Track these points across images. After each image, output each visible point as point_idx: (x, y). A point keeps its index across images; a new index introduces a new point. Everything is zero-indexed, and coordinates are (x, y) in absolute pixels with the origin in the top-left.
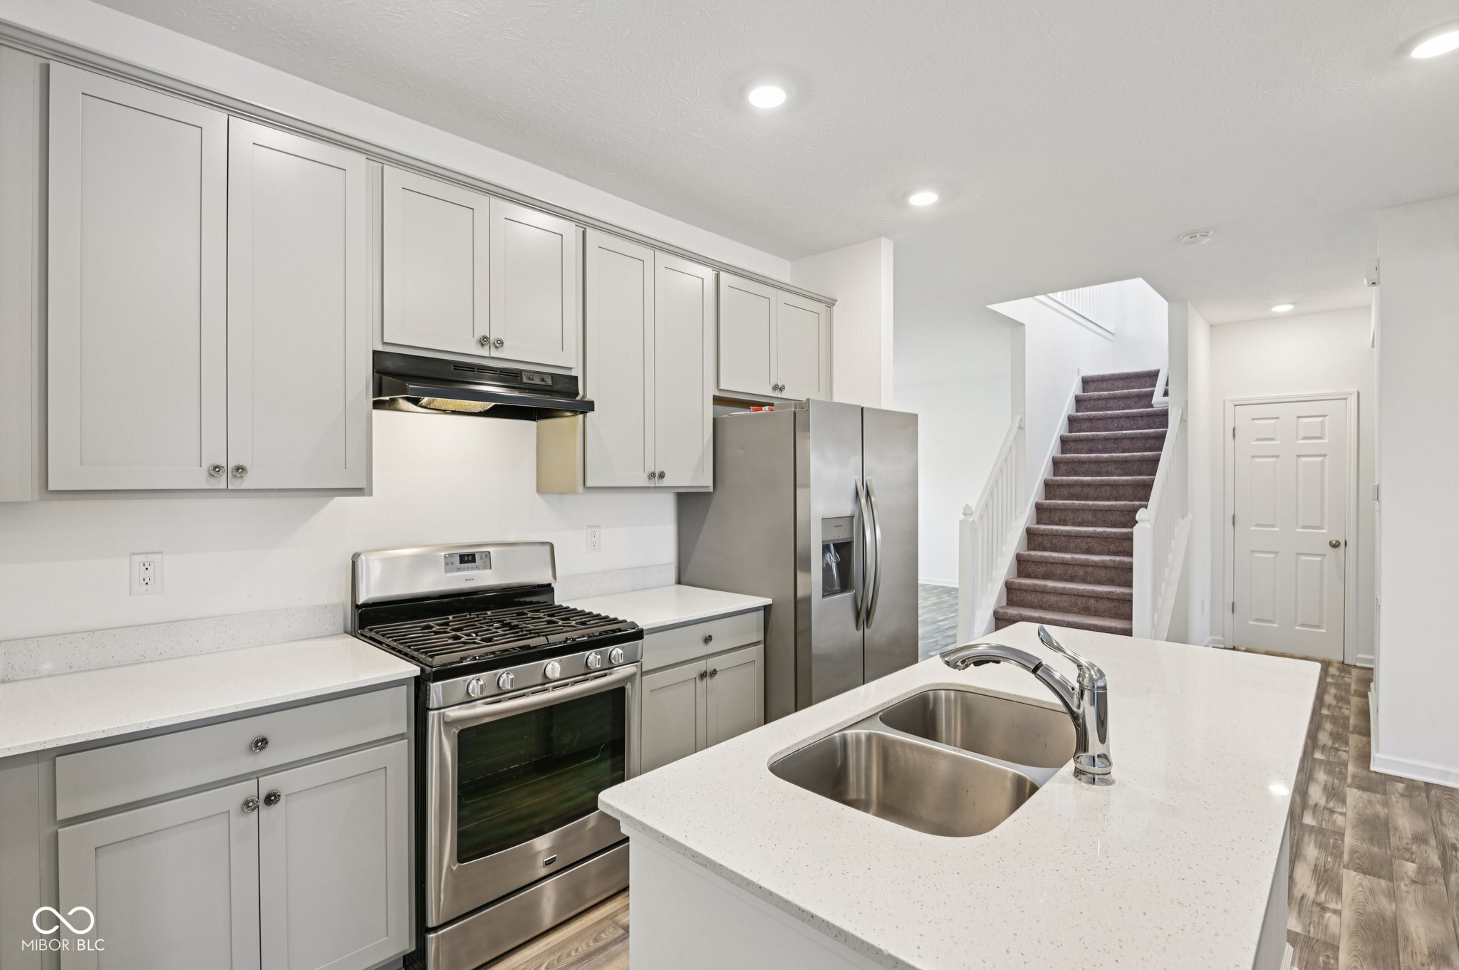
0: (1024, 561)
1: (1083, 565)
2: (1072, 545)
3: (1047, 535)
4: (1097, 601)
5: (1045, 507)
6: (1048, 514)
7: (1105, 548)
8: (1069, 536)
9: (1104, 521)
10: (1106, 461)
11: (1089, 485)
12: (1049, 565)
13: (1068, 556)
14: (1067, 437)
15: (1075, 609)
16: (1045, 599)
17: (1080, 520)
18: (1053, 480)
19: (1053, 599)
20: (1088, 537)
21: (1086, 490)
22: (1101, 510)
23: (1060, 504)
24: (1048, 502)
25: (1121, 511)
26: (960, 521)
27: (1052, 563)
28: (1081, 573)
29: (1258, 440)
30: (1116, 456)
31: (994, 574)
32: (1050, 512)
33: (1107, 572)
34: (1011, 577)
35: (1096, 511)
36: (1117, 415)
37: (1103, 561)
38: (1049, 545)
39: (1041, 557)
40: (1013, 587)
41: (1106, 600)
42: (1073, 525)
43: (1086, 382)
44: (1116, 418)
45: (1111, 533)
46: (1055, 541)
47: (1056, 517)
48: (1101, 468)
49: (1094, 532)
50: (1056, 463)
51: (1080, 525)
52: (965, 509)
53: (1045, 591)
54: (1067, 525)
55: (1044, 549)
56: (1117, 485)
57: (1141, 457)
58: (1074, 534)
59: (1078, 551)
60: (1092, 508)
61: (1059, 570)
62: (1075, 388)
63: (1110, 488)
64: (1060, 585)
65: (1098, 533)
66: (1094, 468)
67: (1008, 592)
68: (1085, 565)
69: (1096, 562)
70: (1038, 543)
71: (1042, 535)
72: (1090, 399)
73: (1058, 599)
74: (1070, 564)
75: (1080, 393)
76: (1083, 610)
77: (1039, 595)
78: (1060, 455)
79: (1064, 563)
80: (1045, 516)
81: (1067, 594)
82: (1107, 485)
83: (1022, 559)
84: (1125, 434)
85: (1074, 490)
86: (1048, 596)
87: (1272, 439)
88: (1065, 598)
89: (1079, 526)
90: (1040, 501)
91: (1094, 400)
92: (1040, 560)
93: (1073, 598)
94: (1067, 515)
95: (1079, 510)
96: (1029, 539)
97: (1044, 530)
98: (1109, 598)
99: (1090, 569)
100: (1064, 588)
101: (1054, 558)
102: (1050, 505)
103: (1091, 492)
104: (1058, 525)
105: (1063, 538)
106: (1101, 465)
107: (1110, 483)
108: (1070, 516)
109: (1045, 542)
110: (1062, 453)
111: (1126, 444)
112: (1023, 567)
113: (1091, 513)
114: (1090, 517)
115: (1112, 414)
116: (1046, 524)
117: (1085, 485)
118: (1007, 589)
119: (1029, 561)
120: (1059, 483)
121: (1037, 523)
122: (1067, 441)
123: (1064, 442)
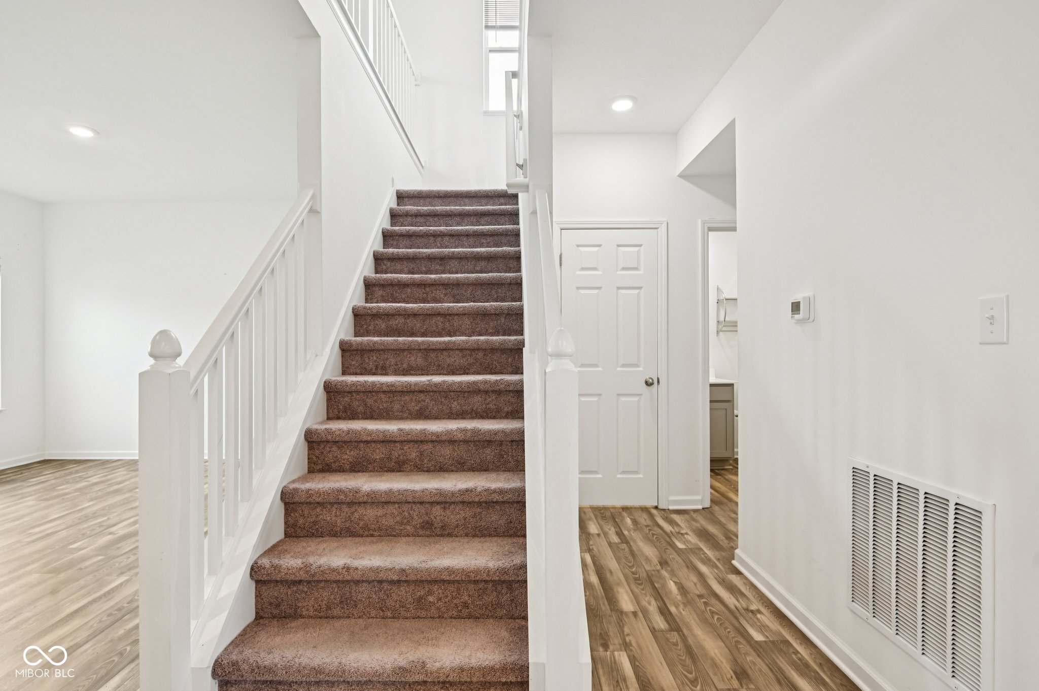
0: (319, 443)
1: (416, 442)
2: (397, 406)
3: (358, 392)
4: (445, 508)
5: (354, 347)
6: (358, 358)
7: (445, 408)
8: (392, 391)
9: (439, 366)
10: (434, 284)
11: (415, 315)
12: (362, 445)
13: (391, 427)
14: (382, 254)
15: (408, 527)
16: (356, 515)
18: (365, 308)
19: (370, 513)
20: (420, 392)
21: (411, 322)
22: (434, 350)
23: (375, 343)
24: (359, 339)
25: (461, 350)
27: (367, 442)
28: (414, 455)
29: (583, 269)
30: (446, 278)
32: (362, 356)
33: (454, 450)
34: (295, 477)
35: (428, 350)
36: (441, 232)
37: (449, 432)
38: (361, 409)
39: (348, 432)
40: (297, 499)
41: (461, 506)
42: (396, 373)
43: (401, 197)
44: (439, 236)
45: (454, 383)
46: (370, 402)
47: (371, 361)
48: (427, 293)
49: (430, 384)
50: (369, 286)
51: (405, 373)
53: (355, 501)
54: (386, 374)
55: (353, 417)
56: (450, 315)
57: (476, 279)
58: (400, 389)
59: (405, 415)
60: (422, 347)
61: (378, 454)
62: (390, 201)
63: (442, 320)
64: (383, 484)
65: (436, 385)
66: (419, 292)
67: (286, 510)
68: (420, 440)
69: (437, 435)
70: (345, 407)
71: (349, 392)
72: (407, 214)
73: (380, 512)
74: (395, 442)
75: (394, 205)
76: (422, 528)
77: (345, 509)
78: (374, 275)
79: (387, 441)
80: (355, 362)
81: (394, 503)
82: (439, 314)
83: (315, 438)
84: (453, 252)
85: (393, 323)
86: (361, 510)
87: (595, 269)
88: (391, 509)
89: (404, 375)
90: (347, 338)
91: (411, 216)
92: (347, 438)
93: (405, 507)
94: (387, 359)
95: (403, 350)
96: (329, 400)
97: (354, 384)
98: (463, 502)
99: (428, 447)
100: (390, 492)
101: (370, 433)
102: (361, 343)
103: (417, 324)
104: (374, 374)
105: (383, 396)
106: (428, 289)
107: (442, 312)
109: (355, 404)
110: (376, 272)
111: (454, 264)
112: (317, 452)
113: (420, 354)
114: (420, 360)
115: (435, 231)
116: (356, 374)
117: (409, 315)
118: (286, 504)
119: (328, 442)
120: (374, 311)
121: (344, 373)
122: (382, 260)
123: (379, 259)
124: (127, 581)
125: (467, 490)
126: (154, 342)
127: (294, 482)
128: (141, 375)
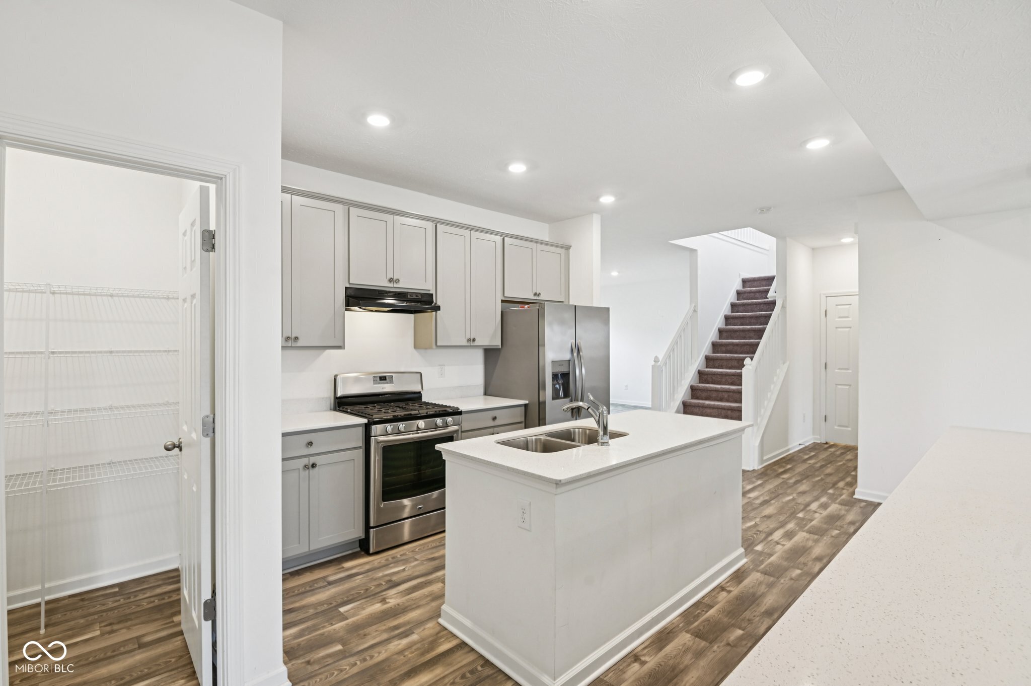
0: (695, 389)
1: (727, 392)
3: (709, 374)
4: (732, 412)
5: (711, 358)
8: (721, 374)
10: (749, 330)
12: (709, 392)
13: (719, 386)
14: (730, 316)
16: (704, 411)
17: (730, 366)
18: (717, 342)
20: (732, 375)
21: (736, 348)
23: (719, 356)
24: (713, 355)
26: (652, 366)
27: (710, 391)
28: (726, 396)
29: (839, 317)
31: (676, 398)
32: (713, 361)
34: (687, 398)
38: (711, 380)
39: (704, 387)
40: (688, 404)
42: (727, 368)
43: (745, 282)
44: (758, 304)
46: (714, 378)
47: (717, 363)
49: (735, 373)
50: (721, 331)
51: (730, 368)
52: (655, 358)
53: (704, 406)
54: (722, 368)
55: (707, 383)
62: (738, 286)
64: (712, 403)
69: (734, 390)
70: (704, 379)
71: (707, 374)
72: (745, 292)
73: (712, 411)
74: (720, 391)
75: (740, 288)
77: (701, 409)
78: (723, 327)
79: (717, 391)
80: (711, 363)
81: (716, 408)
83: (693, 388)
85: (728, 348)
86: (706, 409)
87: (848, 317)
88: (715, 410)
90: (708, 354)
91: (747, 293)
92: (703, 389)
93: (720, 410)
94: (723, 362)
96: (700, 376)
97: (709, 371)
99: (731, 394)
100: (714, 405)
101: (711, 388)
102: (713, 357)
103: (739, 349)
104: (718, 368)
105: (718, 376)
108: (725, 363)
109: (709, 378)
110: (725, 325)
112: (694, 392)
113: (736, 361)
114: (735, 364)
115: (756, 302)
116: (710, 368)
117: (735, 345)
119: (698, 390)
120: (720, 343)
121: (707, 367)
122: (729, 318)
123: (727, 319)
127: (686, 400)
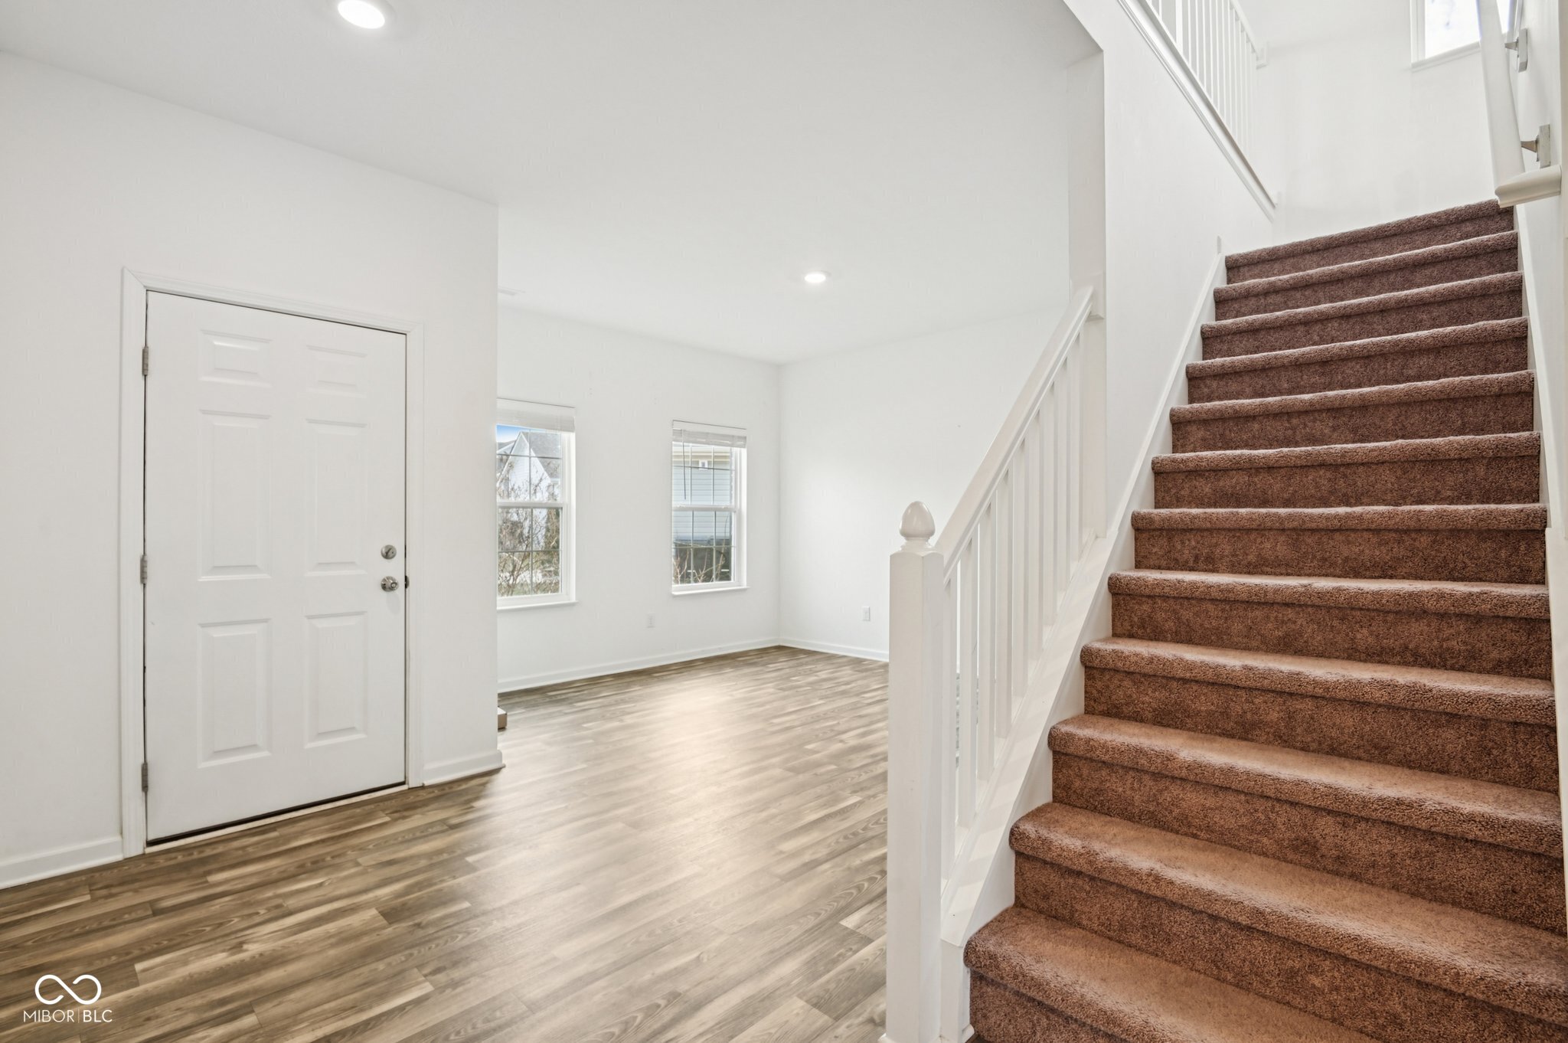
0: (1103, 670)
1: (1281, 693)
2: (1237, 627)
3: (1165, 598)
5: (1156, 525)
6: (1164, 542)
7: (1339, 638)
8: (1227, 600)
9: (1325, 560)
11: (1271, 467)
13: (1232, 661)
14: (1203, 369)
15: (1265, 840)
16: (1167, 796)
17: (1251, 558)
18: (1174, 461)
19: (1193, 800)
20: (1287, 605)
22: (1313, 531)
23: (1195, 517)
24: (1164, 512)
25: (1377, 531)
27: (1184, 681)
30: (1336, 398)
31: (1014, 713)
32: (1170, 539)
33: (1363, 720)
34: (1067, 715)
35: (1299, 531)
36: (1321, 313)
37: (1350, 685)
39: (1151, 660)
40: (1071, 750)
41: (1383, 828)
42: (1233, 569)
43: (1235, 267)
45: (1361, 593)
46: (1186, 614)
47: (1186, 548)
48: (1294, 429)
49: (1307, 592)
50: (1179, 424)
51: (1252, 570)
53: (1164, 772)
54: (1214, 570)
55: (1157, 635)
56: (1348, 465)
57: (1408, 393)
58: (1244, 597)
59: (1254, 644)
60: (1287, 525)
61: (1206, 703)
62: (1214, 278)
63: (1328, 475)
64: (1216, 756)
65: (1320, 594)
66: (1278, 428)
67: (1056, 762)
68: (1288, 692)
69: (1326, 686)
70: (1142, 619)
71: (1149, 597)
72: (1248, 295)
73: (1211, 802)
74: (1237, 687)
75: (1221, 283)
76: (1295, 849)
78: (1188, 406)
79: (1219, 683)
80: (1157, 549)
81: (1238, 792)
82: (1322, 465)
83: (1096, 663)
84: (1351, 348)
85: (1226, 483)
86: (1176, 790)
88: (1231, 800)
89: (1249, 573)
90: (1145, 510)
91: (1257, 295)
92: (1148, 670)
93: (1260, 805)
94: (1216, 545)
95: (1249, 531)
96: (1116, 606)
97: (1158, 584)
98: (1389, 823)
100: (1229, 771)
101: (1190, 666)
102: (1170, 518)
103: (1275, 484)
104: (1192, 569)
105: (1210, 607)
106: (1295, 421)
107: (1329, 460)
108: (1226, 547)
109: (1160, 616)
110: (1191, 401)
111: (1352, 369)
112: (1099, 685)
113: (1282, 538)
114: (1282, 549)
115: (1306, 315)
116: (1159, 568)
118: (1055, 753)
119: (1116, 671)
120: (1191, 465)
121: (1138, 565)
122: (1203, 378)
123: (1195, 379)
124: (860, 803)
125: (1399, 802)
126: (906, 518)
127: (1066, 722)
128: (893, 557)
